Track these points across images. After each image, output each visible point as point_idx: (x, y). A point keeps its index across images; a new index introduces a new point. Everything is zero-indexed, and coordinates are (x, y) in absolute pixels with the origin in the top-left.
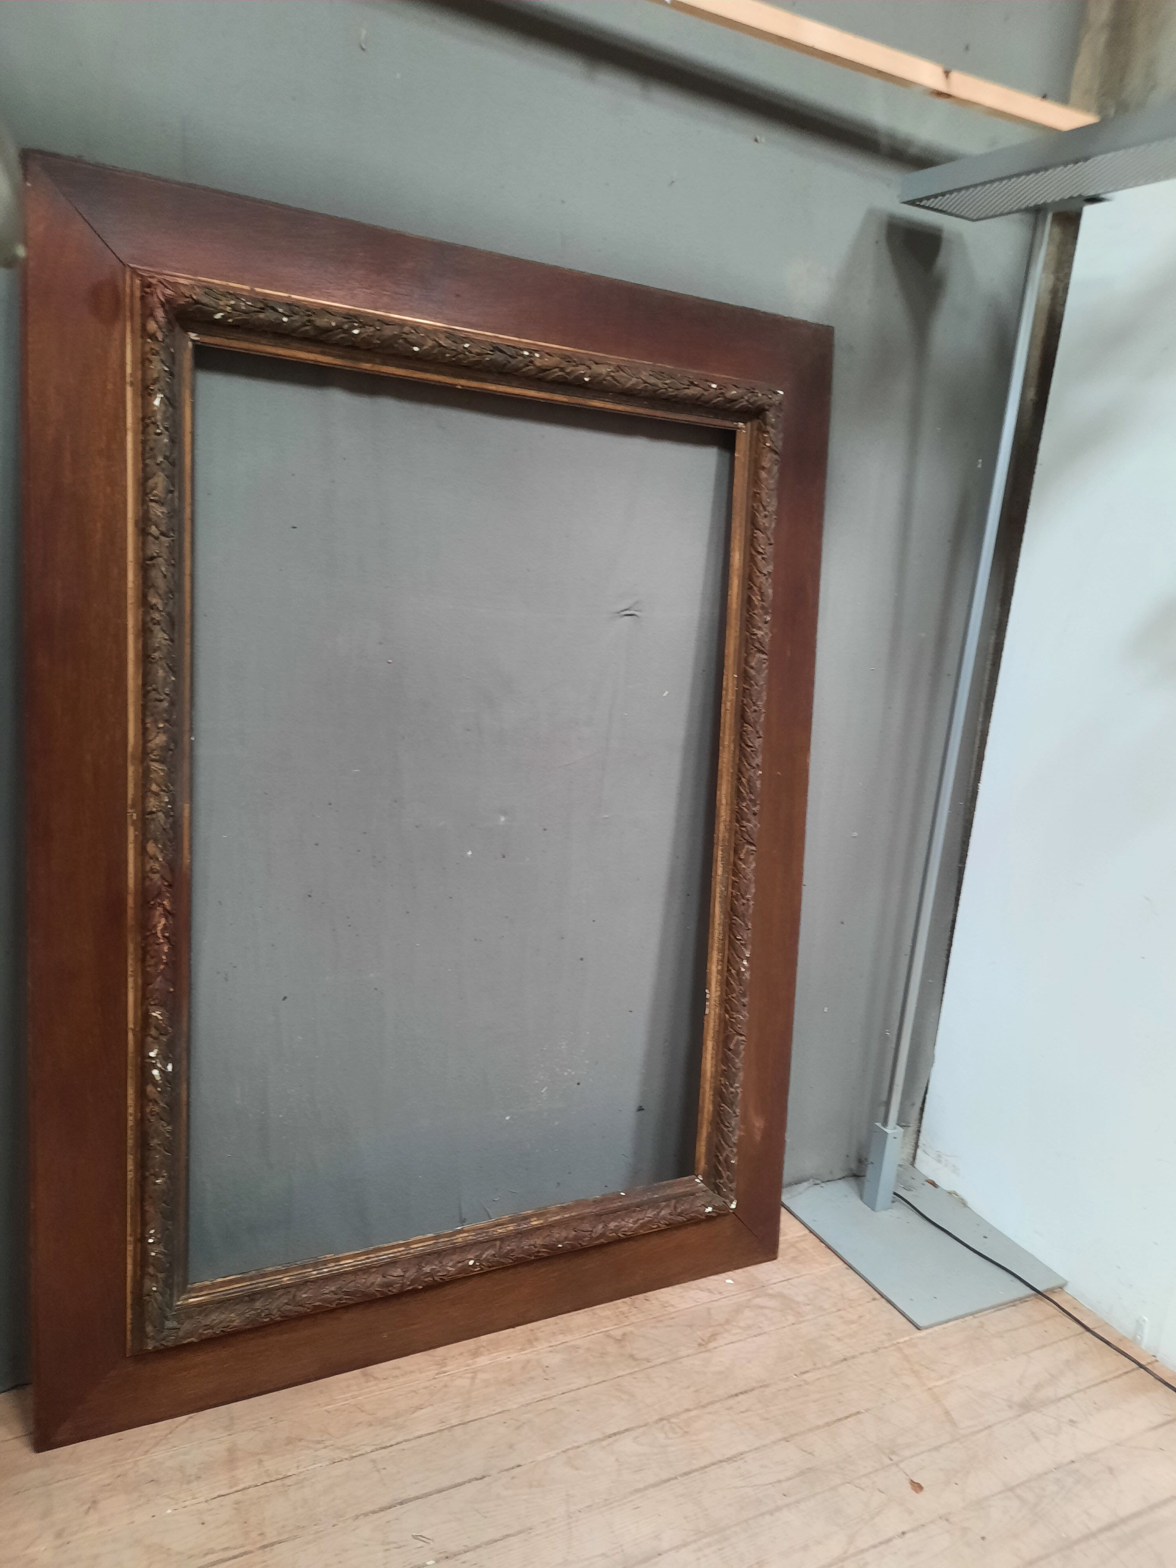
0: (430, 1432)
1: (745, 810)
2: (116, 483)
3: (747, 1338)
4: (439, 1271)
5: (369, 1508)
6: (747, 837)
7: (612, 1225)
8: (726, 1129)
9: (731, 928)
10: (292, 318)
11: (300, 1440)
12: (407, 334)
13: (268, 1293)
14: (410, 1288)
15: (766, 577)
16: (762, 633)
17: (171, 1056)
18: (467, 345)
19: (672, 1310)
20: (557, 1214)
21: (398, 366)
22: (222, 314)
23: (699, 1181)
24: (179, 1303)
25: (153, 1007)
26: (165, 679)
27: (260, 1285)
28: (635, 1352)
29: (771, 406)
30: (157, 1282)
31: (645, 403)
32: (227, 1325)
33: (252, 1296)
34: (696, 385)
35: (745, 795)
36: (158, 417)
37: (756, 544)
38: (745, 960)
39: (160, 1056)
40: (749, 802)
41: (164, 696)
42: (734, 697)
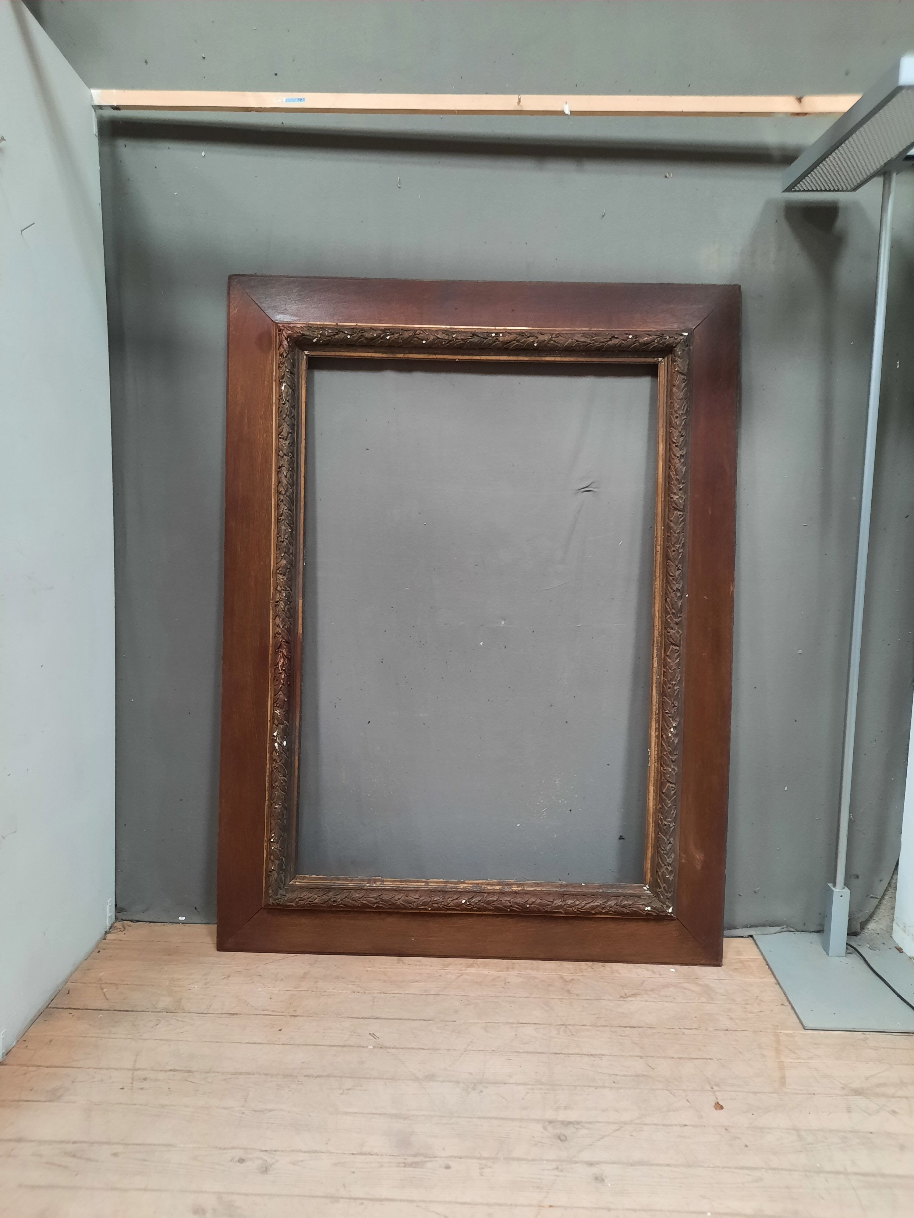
0: (415, 993)
1: (669, 620)
3: (660, 1002)
4: (442, 902)
6: (671, 640)
7: (570, 902)
8: (662, 852)
9: (662, 705)
10: (353, 336)
12: (418, 334)
13: (339, 889)
15: (679, 458)
16: (677, 497)
17: (285, 737)
18: (454, 336)
19: (617, 975)
20: (532, 886)
21: (417, 353)
22: (316, 339)
23: (646, 889)
24: (291, 883)
25: (276, 708)
26: (285, 530)
27: (334, 884)
28: (572, 989)
29: (677, 344)
30: (275, 865)
31: (584, 354)
32: (311, 900)
33: (329, 889)
34: (617, 338)
35: (669, 610)
36: (284, 395)
37: (671, 437)
38: (672, 728)
39: (279, 736)
40: (671, 615)
41: (284, 539)
42: (662, 543)
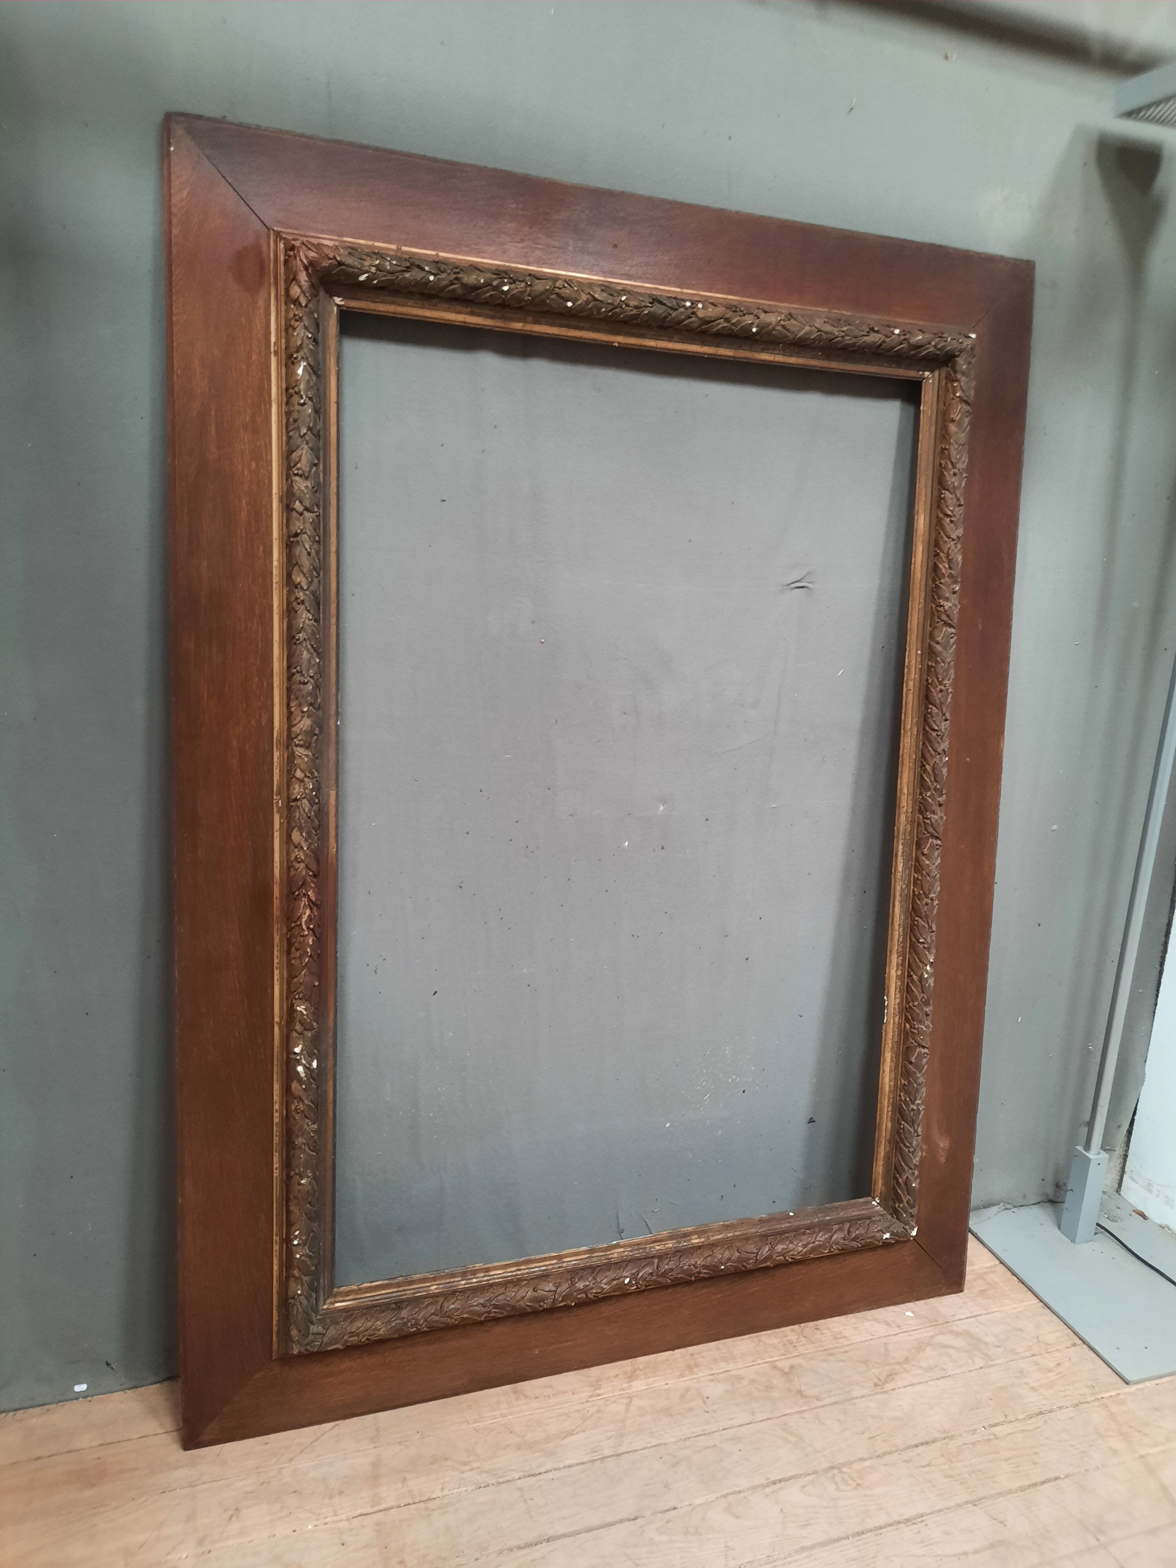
0: (581, 1461)
1: (930, 800)
2: (261, 458)
3: (927, 1381)
4: (592, 1288)
5: (514, 1543)
6: (931, 830)
7: (779, 1248)
8: (906, 1150)
9: (912, 930)
10: (438, 276)
11: (446, 1459)
13: (415, 1301)
14: (562, 1304)
15: (955, 542)
16: (950, 604)
17: (316, 1051)
18: (624, 298)
19: (844, 1342)
20: (719, 1232)
21: (552, 325)
22: (366, 275)
23: (876, 1204)
24: (325, 1307)
25: (298, 1001)
26: (309, 660)
27: (408, 1292)
28: (803, 1388)
29: (961, 351)
30: (302, 1285)
31: (820, 353)
32: (372, 1333)
33: (399, 1304)
34: (877, 332)
35: (930, 784)
36: (302, 387)
37: (943, 506)
38: (928, 966)
39: (305, 1052)
40: (934, 792)
41: (308, 678)
42: (916, 676)
